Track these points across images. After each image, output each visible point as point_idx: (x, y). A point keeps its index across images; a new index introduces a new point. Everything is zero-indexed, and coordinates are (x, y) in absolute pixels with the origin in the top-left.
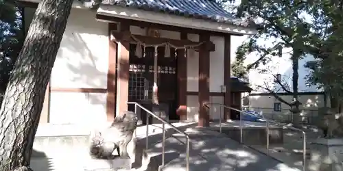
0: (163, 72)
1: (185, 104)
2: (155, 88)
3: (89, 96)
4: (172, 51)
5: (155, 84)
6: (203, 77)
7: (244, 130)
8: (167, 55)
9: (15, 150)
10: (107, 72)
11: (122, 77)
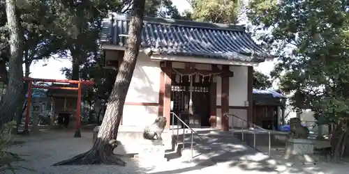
0: (198, 91)
1: (215, 115)
2: (191, 102)
3: (146, 108)
4: (201, 77)
5: (191, 100)
6: (224, 95)
7: (256, 135)
8: (197, 81)
9: (111, 132)
10: (158, 91)
11: (166, 96)
